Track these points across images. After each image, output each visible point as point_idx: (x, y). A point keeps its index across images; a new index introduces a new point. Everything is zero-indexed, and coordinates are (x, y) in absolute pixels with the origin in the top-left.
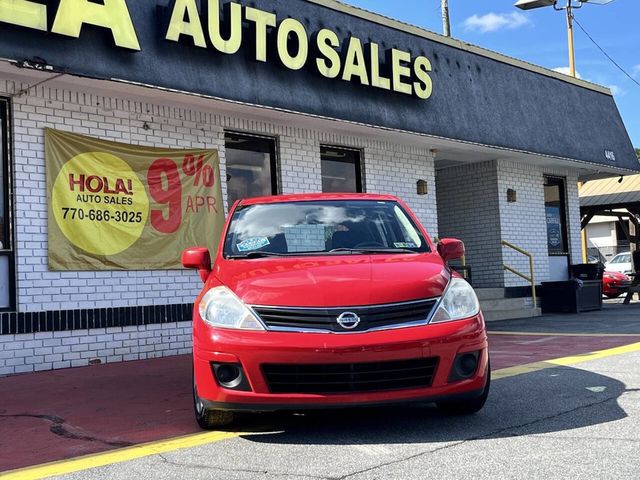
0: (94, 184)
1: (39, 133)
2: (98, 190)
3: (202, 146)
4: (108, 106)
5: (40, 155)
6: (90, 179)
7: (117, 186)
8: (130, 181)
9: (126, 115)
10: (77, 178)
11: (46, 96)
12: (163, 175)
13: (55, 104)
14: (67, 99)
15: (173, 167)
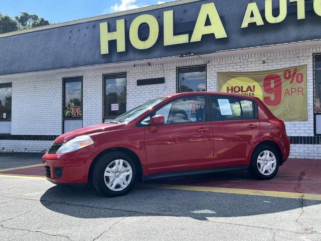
0: (237, 89)
1: (216, 74)
2: (239, 91)
3: (298, 65)
4: (244, 58)
5: (216, 82)
6: (235, 87)
7: (248, 89)
8: (254, 87)
9: (254, 60)
10: (230, 88)
11: (218, 60)
12: (272, 81)
13: (222, 63)
14: (227, 59)
15: (278, 77)
